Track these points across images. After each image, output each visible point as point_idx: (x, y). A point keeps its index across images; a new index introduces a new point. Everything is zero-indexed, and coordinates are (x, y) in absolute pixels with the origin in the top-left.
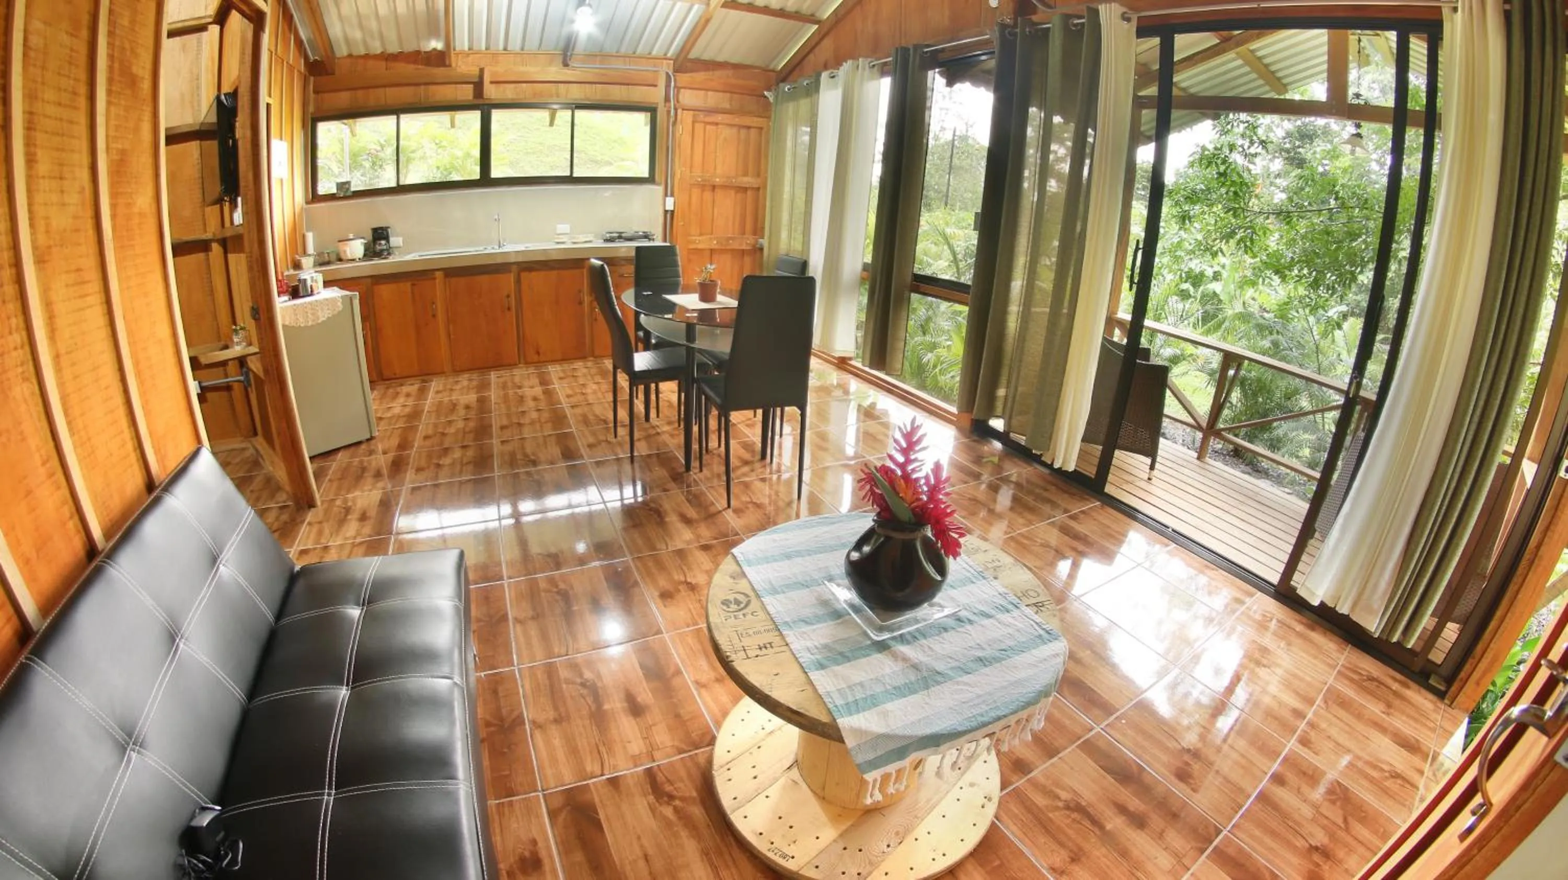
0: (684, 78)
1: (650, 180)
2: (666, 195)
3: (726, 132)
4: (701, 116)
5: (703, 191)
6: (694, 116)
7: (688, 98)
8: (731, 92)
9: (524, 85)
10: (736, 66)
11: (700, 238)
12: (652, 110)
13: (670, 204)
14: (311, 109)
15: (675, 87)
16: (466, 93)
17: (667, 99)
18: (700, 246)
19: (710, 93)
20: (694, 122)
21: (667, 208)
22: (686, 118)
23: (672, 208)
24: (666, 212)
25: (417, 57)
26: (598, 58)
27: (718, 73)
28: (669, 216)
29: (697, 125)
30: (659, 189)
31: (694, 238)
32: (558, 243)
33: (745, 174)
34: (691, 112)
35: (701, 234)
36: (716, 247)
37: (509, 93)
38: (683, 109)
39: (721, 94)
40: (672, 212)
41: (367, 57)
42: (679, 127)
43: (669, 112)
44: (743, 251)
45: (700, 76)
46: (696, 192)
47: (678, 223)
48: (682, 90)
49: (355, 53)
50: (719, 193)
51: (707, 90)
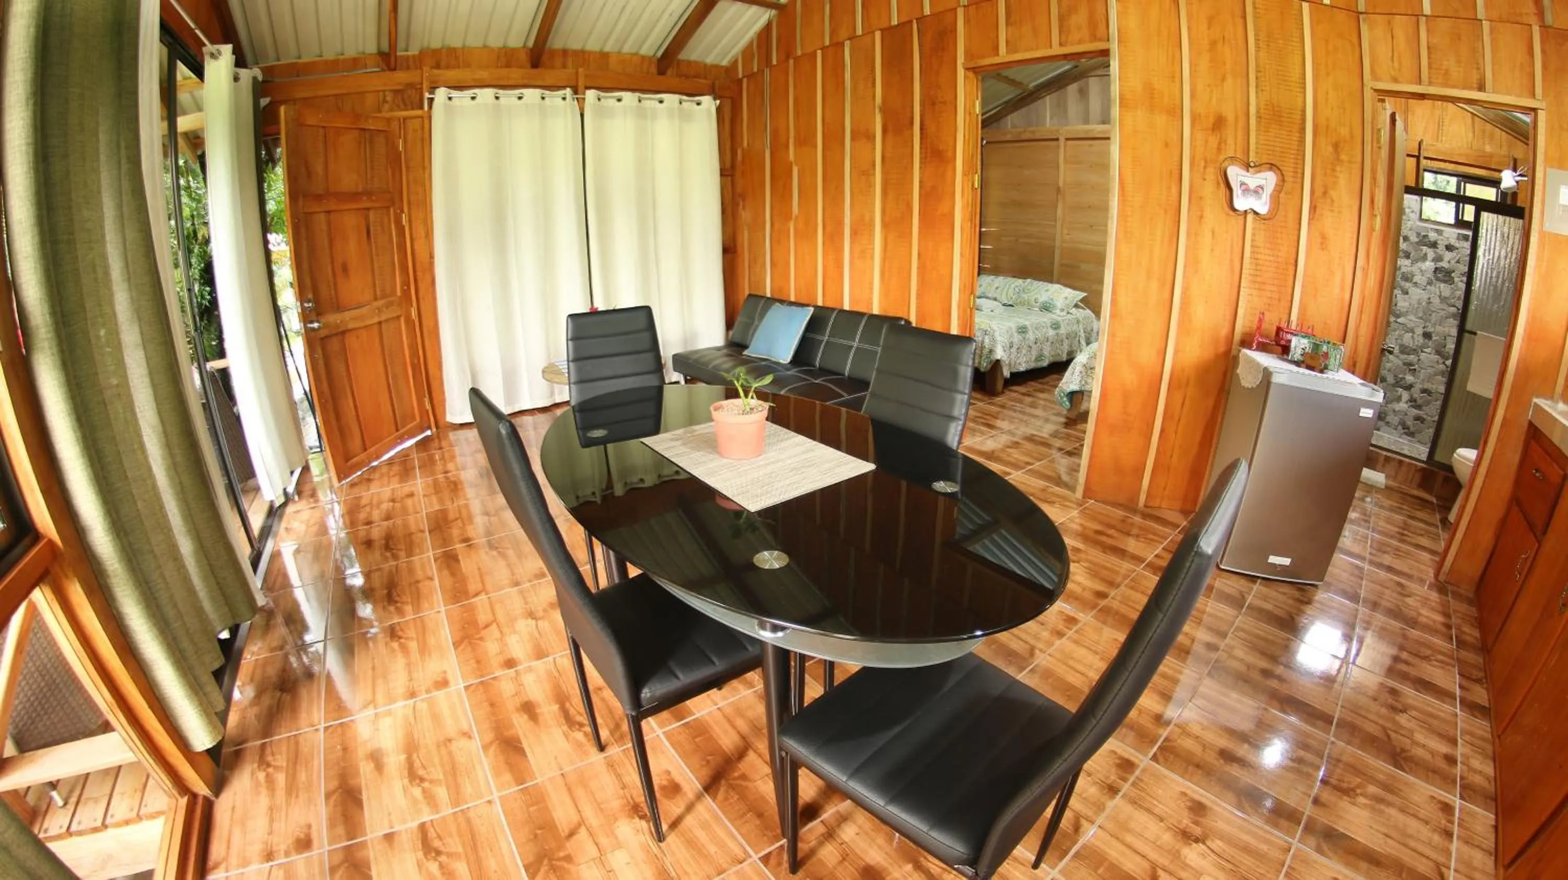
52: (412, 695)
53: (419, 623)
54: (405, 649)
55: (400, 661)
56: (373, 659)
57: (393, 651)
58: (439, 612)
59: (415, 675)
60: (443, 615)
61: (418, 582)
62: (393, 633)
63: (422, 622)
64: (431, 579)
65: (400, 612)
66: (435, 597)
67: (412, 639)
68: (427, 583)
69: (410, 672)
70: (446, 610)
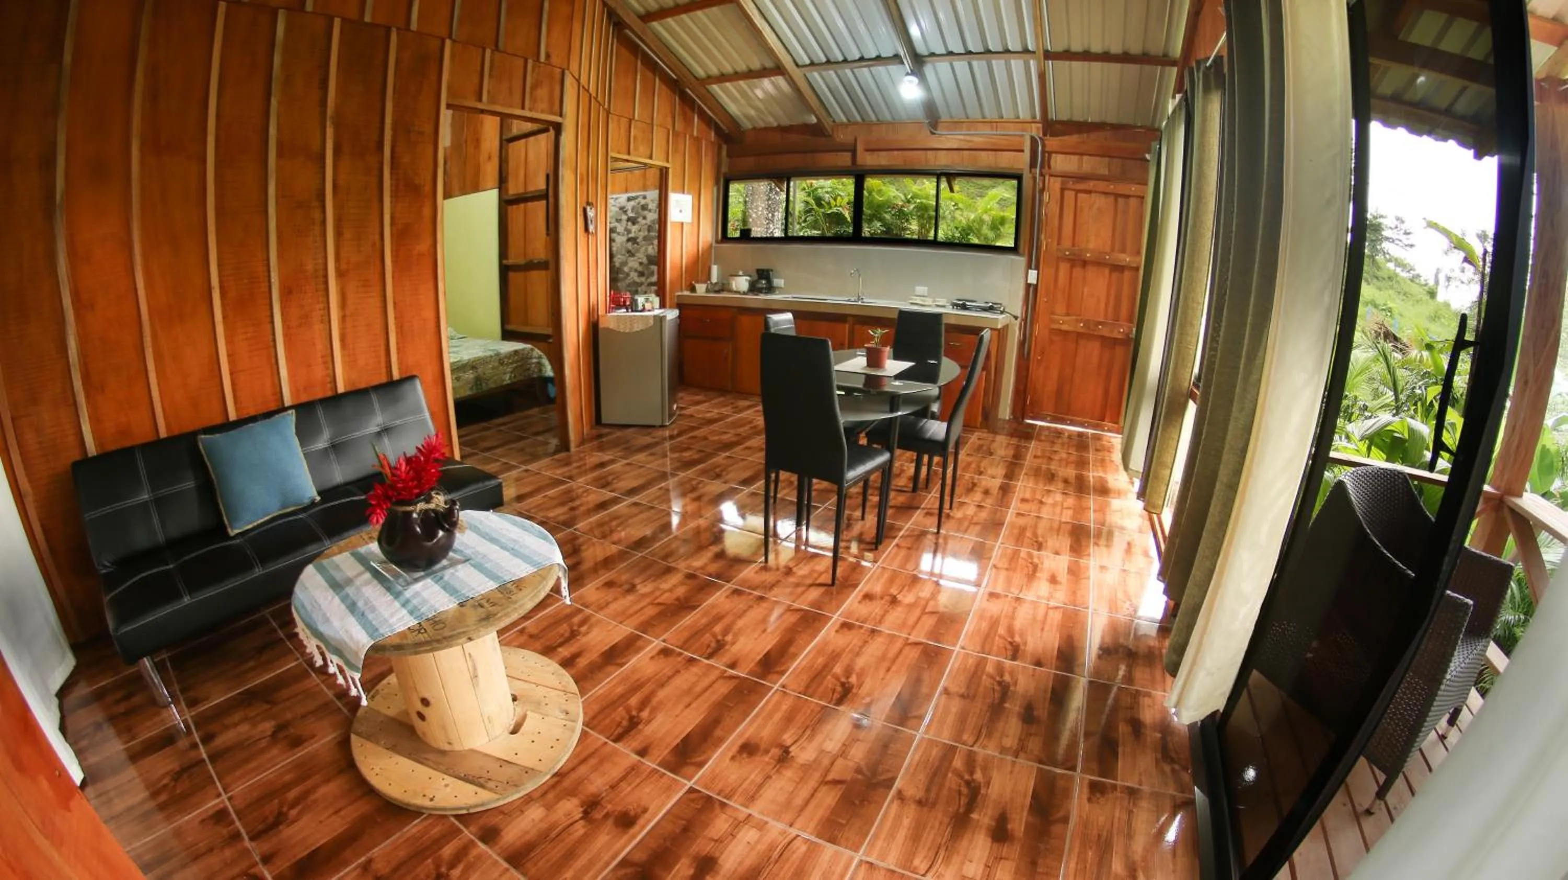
0: (1053, 143)
1: (1014, 250)
2: (1029, 267)
3: (1100, 201)
4: (1070, 184)
5: (1072, 267)
6: (1063, 183)
7: (1060, 163)
8: (1109, 156)
9: (896, 153)
10: (1116, 128)
11: (1067, 318)
12: (1019, 177)
13: (1033, 276)
14: (724, 169)
15: (1043, 152)
16: (844, 159)
17: (1033, 164)
18: (1065, 327)
19: (1085, 158)
20: (1063, 190)
21: (1029, 282)
22: (1055, 184)
23: (1034, 282)
24: (1028, 286)
25: (806, 128)
26: (964, 125)
27: (1093, 135)
28: (1031, 289)
29: (1067, 193)
30: (1021, 261)
31: (1056, 317)
32: (912, 304)
33: (1123, 251)
34: (1059, 179)
35: (1068, 314)
36: (1081, 330)
37: (882, 160)
38: (1051, 175)
39: (1098, 159)
40: (1036, 286)
41: (766, 129)
42: (1046, 196)
43: (1035, 178)
44: (1115, 339)
45: (1072, 140)
46: (1064, 268)
47: (1042, 299)
48: (1054, 155)
49: (757, 126)
50: (1091, 272)
51: (1082, 154)
52: (1018, 599)
53: (987, 649)
54: (1010, 631)
55: (1018, 625)
56: (1041, 637)
57: (1021, 635)
58: (963, 648)
59: (1011, 609)
60: (961, 642)
61: (962, 696)
62: (1015, 652)
63: (983, 647)
64: (946, 691)
65: (1000, 669)
66: (956, 666)
67: (1000, 636)
68: (954, 689)
69: (1014, 613)
70: (954, 645)
